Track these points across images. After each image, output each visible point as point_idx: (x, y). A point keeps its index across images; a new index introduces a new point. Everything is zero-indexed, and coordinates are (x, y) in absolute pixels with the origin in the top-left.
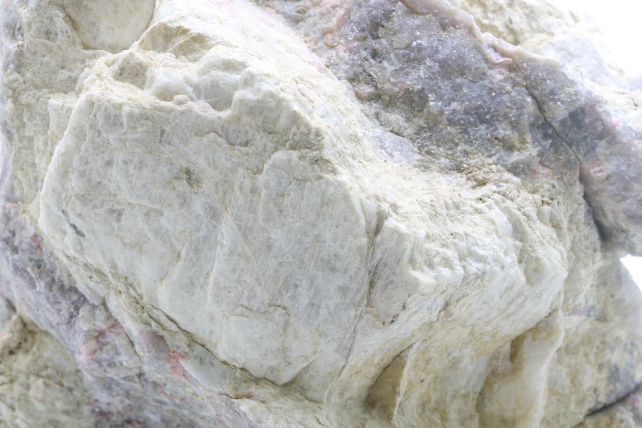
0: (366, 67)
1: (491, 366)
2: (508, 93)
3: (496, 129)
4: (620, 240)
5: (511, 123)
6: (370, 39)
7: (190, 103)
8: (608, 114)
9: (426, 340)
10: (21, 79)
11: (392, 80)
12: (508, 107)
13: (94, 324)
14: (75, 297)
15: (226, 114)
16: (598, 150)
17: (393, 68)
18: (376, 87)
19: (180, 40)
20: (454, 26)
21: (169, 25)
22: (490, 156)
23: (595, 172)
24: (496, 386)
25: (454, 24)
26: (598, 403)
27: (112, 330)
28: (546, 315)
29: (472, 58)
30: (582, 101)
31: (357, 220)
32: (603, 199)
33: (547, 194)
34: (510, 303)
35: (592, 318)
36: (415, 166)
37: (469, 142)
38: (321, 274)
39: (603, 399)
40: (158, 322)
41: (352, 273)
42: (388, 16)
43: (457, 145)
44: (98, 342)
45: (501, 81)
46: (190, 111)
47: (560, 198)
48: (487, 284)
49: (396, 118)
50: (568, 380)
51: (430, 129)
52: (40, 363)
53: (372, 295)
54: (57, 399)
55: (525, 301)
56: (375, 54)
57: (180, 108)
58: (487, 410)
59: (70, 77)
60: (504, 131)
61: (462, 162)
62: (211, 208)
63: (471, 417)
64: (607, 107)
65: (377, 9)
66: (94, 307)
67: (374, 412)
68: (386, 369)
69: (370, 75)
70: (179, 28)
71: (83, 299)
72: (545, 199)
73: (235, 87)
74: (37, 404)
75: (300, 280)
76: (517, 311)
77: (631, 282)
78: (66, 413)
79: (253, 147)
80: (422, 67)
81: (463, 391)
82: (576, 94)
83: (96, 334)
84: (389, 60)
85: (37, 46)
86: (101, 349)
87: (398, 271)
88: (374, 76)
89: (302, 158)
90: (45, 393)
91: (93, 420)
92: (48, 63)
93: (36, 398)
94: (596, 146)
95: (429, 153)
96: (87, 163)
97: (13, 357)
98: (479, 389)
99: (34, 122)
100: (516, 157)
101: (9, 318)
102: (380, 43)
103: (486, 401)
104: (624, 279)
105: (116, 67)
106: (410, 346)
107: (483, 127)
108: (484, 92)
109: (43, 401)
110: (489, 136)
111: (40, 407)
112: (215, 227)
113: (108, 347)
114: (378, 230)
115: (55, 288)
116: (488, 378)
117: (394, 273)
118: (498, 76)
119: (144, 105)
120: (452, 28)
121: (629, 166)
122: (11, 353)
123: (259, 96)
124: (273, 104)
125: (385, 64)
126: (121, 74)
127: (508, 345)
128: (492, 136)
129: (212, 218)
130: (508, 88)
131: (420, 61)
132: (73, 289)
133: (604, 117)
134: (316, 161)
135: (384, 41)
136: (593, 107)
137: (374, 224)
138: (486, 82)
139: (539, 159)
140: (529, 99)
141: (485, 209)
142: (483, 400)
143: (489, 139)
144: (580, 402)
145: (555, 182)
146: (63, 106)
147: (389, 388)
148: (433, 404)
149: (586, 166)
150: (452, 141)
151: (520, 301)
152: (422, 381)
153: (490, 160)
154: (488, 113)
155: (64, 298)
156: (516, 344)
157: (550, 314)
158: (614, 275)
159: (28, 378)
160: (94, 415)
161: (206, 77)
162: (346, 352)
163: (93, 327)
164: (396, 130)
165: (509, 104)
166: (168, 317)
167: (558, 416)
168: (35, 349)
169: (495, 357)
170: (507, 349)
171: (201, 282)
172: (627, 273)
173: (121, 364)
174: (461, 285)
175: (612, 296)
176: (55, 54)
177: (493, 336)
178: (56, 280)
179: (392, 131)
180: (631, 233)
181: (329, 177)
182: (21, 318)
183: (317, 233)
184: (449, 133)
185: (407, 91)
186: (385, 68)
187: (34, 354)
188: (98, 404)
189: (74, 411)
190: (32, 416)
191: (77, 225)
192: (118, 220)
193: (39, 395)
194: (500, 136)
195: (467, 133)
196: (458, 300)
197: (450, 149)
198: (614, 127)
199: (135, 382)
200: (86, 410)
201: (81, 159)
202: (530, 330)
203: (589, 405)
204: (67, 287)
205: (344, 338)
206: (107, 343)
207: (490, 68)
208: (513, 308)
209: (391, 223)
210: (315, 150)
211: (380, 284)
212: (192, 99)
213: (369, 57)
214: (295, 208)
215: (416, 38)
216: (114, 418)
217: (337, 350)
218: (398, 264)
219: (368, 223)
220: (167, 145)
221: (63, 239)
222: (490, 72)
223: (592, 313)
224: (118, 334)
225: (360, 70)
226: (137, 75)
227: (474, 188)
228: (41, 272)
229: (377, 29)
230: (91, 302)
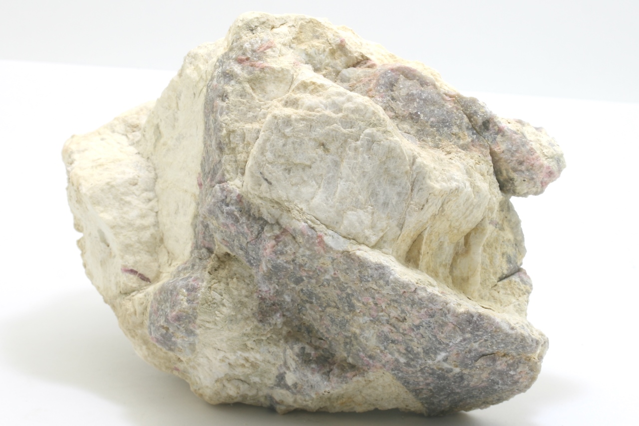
0: (390, 104)
1: (455, 250)
2: (456, 113)
3: (452, 130)
4: (508, 188)
5: (458, 126)
6: (390, 92)
7: (323, 111)
8: (500, 123)
9: (432, 226)
10: (229, 119)
11: (403, 109)
12: (456, 119)
13: (273, 233)
14: (261, 222)
15: (340, 115)
16: (497, 139)
17: (402, 104)
18: (395, 113)
19: (312, 87)
20: (427, 85)
21: (306, 81)
22: (451, 142)
23: (497, 150)
24: (458, 261)
25: (427, 84)
26: (503, 274)
27: (283, 234)
28: (481, 220)
29: (436, 98)
30: (488, 116)
31: (405, 158)
32: (501, 163)
33: (477, 160)
34: (467, 209)
35: (498, 229)
36: (418, 147)
37: (441, 135)
38: (388, 187)
39: (505, 272)
40: (311, 221)
41: (403, 185)
42: (397, 80)
43: (435, 136)
44: (276, 241)
45: (451, 108)
46: (324, 115)
47: (483, 162)
48: (459, 195)
49: (406, 126)
50: (489, 261)
51: (422, 130)
52: (232, 272)
53: (413, 196)
54: (243, 288)
55: (473, 208)
56: (393, 99)
57: (318, 114)
58: (454, 274)
59: (253, 116)
60: (455, 130)
61: (439, 144)
62: (334, 161)
63: (448, 277)
64: (499, 119)
65: (392, 78)
66: (272, 225)
67: (410, 264)
68: (414, 242)
69: (392, 108)
70: (311, 82)
71: (266, 222)
72: (477, 162)
73: (343, 103)
74: (233, 290)
75: (379, 192)
76: (470, 214)
77: (514, 210)
78: (246, 296)
79: (355, 129)
80: (415, 103)
81: (444, 263)
82: (486, 112)
83: (274, 237)
84: (400, 101)
85: (236, 102)
86: (277, 245)
87: (424, 182)
88: (394, 108)
89: (378, 131)
90: (237, 285)
91: (258, 302)
92: (242, 110)
93: (233, 288)
94: (496, 138)
95: (423, 140)
96: (273, 146)
97: (217, 272)
98: (450, 262)
99: (237, 139)
100: (461, 142)
101: (210, 257)
102: (394, 93)
103: (454, 269)
104: (511, 209)
105: (283, 102)
106: (426, 229)
107: (446, 129)
108: (445, 113)
109: (236, 289)
110: (449, 133)
111: (235, 293)
112: (337, 170)
113: (281, 243)
114: (413, 164)
115: (251, 219)
116: (454, 257)
117: (422, 184)
118: (449, 106)
119: (301, 114)
120: (425, 86)
121: (512, 146)
122: (216, 270)
123: (356, 105)
124: (363, 107)
125: (398, 102)
126: (286, 105)
127: (463, 238)
128: (450, 132)
129: (335, 166)
130: (455, 111)
131: (414, 100)
132: (261, 218)
133: (498, 124)
134: (385, 132)
135: (396, 93)
136: (493, 119)
137: (412, 161)
138: (445, 108)
139: (472, 143)
140: (465, 116)
141: (454, 162)
142: (452, 269)
143: (449, 134)
144: (495, 273)
145: (480, 155)
146: (252, 128)
147: (416, 251)
148: (431, 268)
149: (493, 147)
150: (433, 134)
151: (471, 208)
152: (428, 253)
153: (451, 143)
154: (447, 122)
155: (256, 223)
156: (467, 237)
157: (482, 220)
158: (506, 206)
159: (227, 280)
160: (259, 299)
161: (329, 100)
162: (401, 226)
163: (273, 234)
164: (407, 131)
165: (456, 118)
166: (315, 218)
167: (485, 280)
168: (227, 267)
169: (458, 244)
170: (462, 241)
171: (332, 197)
172: (512, 205)
173: (287, 252)
174: (449, 194)
175: (506, 217)
176: (245, 105)
177: (458, 230)
178: (252, 215)
179: (405, 132)
180: (515, 180)
181: (391, 138)
182: (216, 255)
183: (386, 167)
184: (432, 131)
185: (410, 114)
186: (398, 104)
187: (228, 269)
188: (261, 293)
189: (250, 296)
190: (231, 298)
191: (268, 179)
192: (289, 174)
193: (235, 286)
194: (454, 133)
195: (440, 131)
196: (447, 203)
197: (433, 138)
198: (503, 128)
199: (291, 264)
200: (255, 295)
201: (270, 145)
202: (473, 229)
203: (498, 276)
204: (257, 217)
205: (401, 219)
206: (281, 241)
207: (445, 103)
208: (468, 212)
209: (419, 160)
210: (384, 127)
211: (416, 190)
212: (324, 110)
213: (390, 99)
214: (376, 155)
215: (410, 90)
216: (267, 302)
217: (397, 226)
218: (424, 179)
219: (410, 160)
220: (313, 132)
221: (259, 189)
222: (446, 104)
223: (497, 226)
224: (286, 235)
225: (387, 105)
226: (294, 104)
227: (446, 155)
228: (242, 213)
229: (392, 87)
230: (270, 222)
